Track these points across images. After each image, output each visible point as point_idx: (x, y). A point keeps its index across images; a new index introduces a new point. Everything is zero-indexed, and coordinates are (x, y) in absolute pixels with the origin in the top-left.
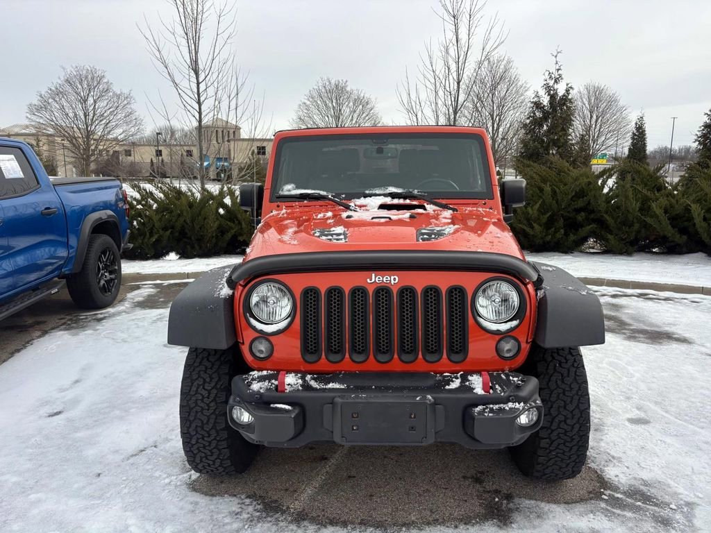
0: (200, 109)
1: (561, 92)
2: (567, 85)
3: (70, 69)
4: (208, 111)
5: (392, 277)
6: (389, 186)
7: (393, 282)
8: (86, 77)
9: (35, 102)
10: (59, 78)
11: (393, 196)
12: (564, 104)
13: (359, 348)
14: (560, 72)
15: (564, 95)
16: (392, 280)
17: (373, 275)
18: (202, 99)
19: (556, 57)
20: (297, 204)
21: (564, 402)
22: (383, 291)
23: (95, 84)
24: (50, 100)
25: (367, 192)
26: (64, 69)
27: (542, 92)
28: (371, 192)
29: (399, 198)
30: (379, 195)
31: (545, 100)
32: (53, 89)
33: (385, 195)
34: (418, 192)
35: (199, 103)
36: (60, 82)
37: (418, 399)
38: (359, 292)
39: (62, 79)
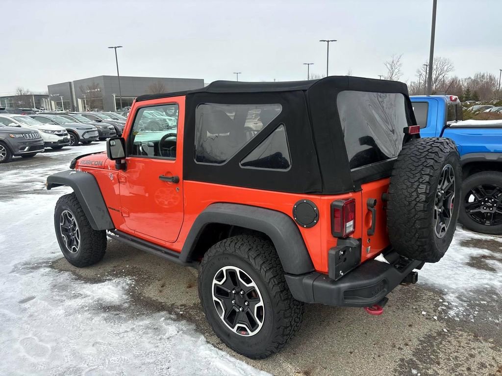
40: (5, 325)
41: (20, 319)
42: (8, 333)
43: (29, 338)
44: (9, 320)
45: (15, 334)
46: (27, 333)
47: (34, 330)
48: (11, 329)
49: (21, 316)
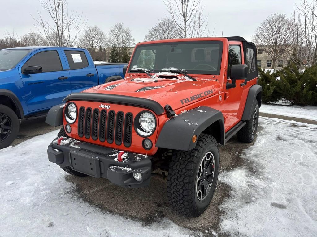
0: (185, 33)
3: (161, 20)
4: (189, 34)
5: (108, 106)
6: (172, 67)
7: (108, 108)
8: (167, 23)
9: (148, 34)
10: (157, 24)
11: (172, 72)
13: (95, 134)
16: (107, 107)
17: (102, 104)
18: (186, 29)
20: (136, 74)
21: (177, 176)
22: (104, 111)
23: (169, 25)
24: (153, 33)
25: (162, 70)
26: (159, 20)
28: (164, 70)
29: (175, 73)
30: (166, 71)
32: (154, 28)
33: (169, 71)
34: (184, 70)
35: (185, 31)
36: (157, 25)
37: (92, 157)
38: (96, 110)
39: (158, 24)
40: (310, 199)
41: (297, 196)
42: (312, 193)
43: (305, 183)
44: (305, 200)
45: (309, 189)
46: (303, 186)
47: (298, 185)
48: (309, 194)
49: (296, 197)
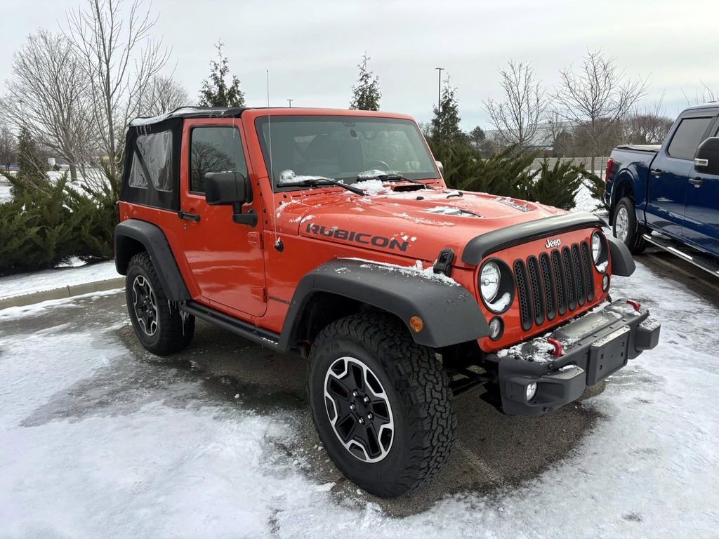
1: (229, 84)
2: (234, 77)
5: (557, 241)
7: (558, 244)
12: (234, 96)
14: (226, 64)
15: (233, 88)
17: (548, 241)
19: (219, 48)
20: (304, 192)
22: (554, 254)
27: (211, 82)
31: (215, 90)
